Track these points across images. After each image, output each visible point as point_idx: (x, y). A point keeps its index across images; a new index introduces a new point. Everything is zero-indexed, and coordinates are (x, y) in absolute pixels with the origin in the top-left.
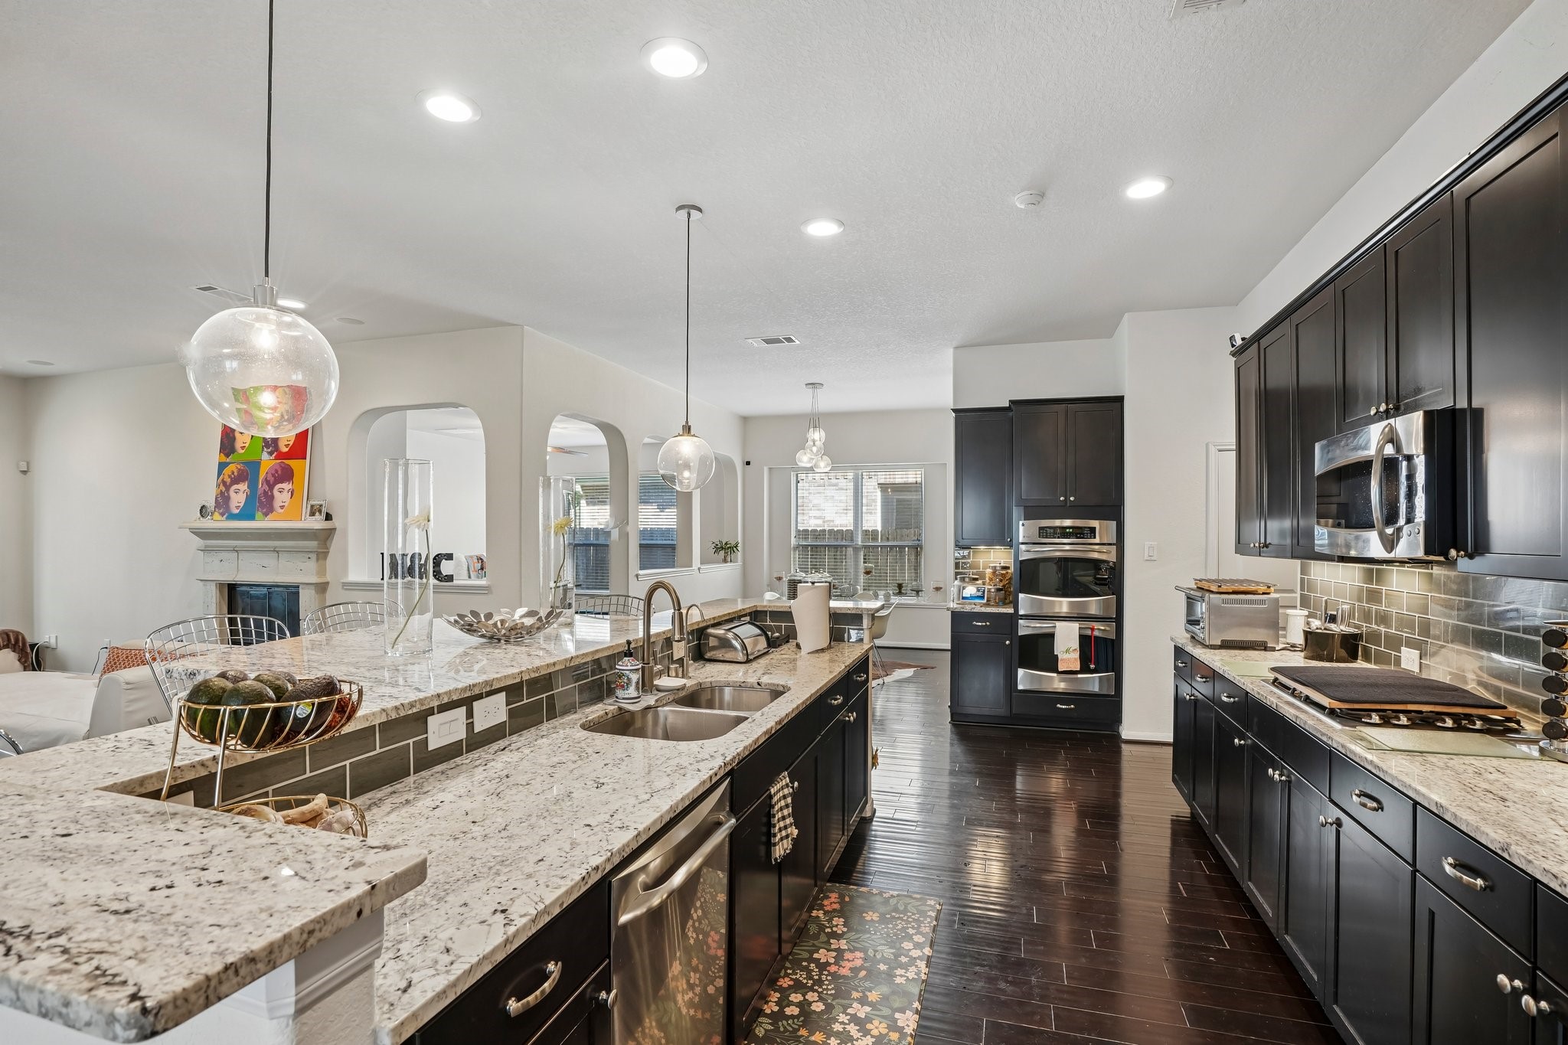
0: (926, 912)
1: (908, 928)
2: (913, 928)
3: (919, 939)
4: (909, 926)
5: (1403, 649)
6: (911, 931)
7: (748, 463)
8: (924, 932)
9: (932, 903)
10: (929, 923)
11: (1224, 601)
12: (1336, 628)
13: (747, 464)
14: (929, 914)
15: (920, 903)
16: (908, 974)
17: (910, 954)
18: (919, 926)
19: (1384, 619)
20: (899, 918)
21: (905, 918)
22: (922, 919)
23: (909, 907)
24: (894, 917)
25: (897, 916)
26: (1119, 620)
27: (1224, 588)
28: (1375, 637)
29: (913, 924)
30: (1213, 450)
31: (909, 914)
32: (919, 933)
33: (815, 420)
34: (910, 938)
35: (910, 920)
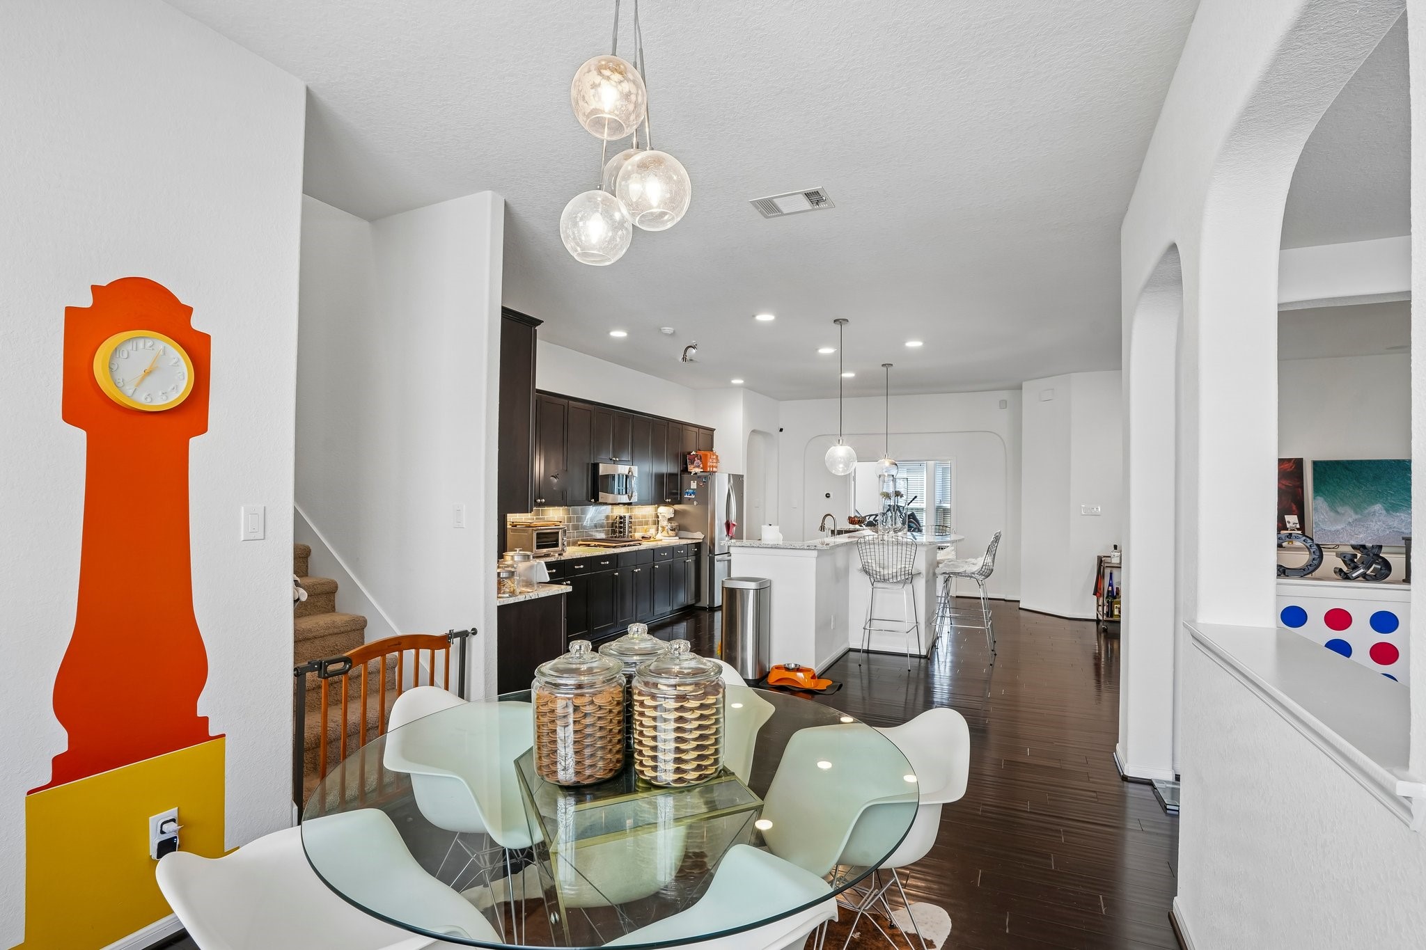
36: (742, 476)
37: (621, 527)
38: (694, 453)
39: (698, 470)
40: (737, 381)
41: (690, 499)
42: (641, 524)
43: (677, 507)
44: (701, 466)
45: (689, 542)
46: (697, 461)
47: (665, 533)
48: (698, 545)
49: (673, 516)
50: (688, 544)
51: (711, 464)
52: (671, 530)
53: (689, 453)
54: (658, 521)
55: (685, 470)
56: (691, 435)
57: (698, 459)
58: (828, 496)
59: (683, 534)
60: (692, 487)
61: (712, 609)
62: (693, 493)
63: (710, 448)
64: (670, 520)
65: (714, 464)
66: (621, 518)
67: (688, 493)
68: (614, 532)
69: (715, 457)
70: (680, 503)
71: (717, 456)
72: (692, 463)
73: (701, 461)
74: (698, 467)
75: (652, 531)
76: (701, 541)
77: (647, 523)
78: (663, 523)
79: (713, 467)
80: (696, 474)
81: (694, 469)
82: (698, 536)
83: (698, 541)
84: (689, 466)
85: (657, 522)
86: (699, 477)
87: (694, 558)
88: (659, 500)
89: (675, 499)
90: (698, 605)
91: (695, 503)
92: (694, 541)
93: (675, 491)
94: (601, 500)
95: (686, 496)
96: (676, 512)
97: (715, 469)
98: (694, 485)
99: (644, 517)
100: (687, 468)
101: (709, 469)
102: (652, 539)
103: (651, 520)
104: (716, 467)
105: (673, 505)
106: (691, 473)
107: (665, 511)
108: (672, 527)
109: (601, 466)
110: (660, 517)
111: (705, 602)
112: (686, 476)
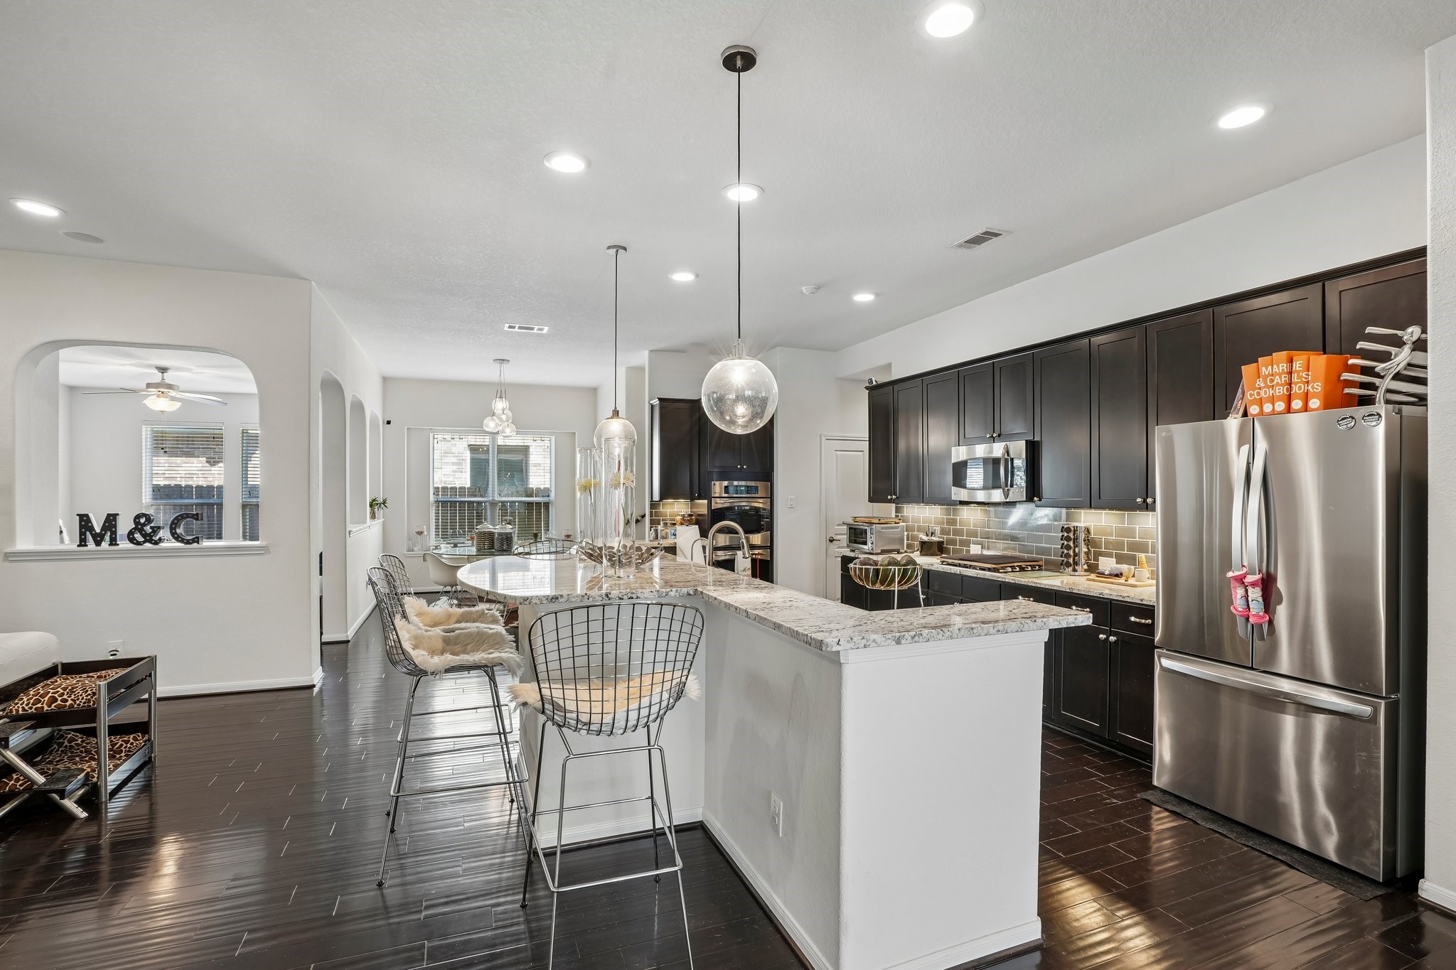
5: (971, 545)
7: (389, 423)
11: (882, 528)
12: (935, 539)
13: (387, 423)
19: (957, 532)
26: (771, 547)
27: (882, 521)
28: (953, 542)
30: (823, 439)
33: (501, 390)
94: (953, 497)
109: (954, 450)
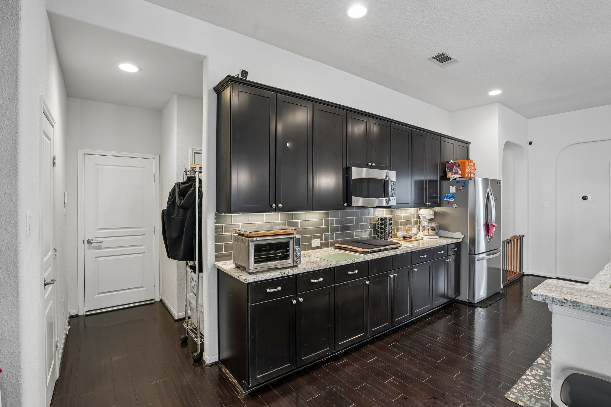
0: (517, 393)
1: (532, 388)
2: (529, 388)
3: (526, 382)
4: (531, 389)
6: (531, 387)
8: (522, 384)
9: (512, 396)
10: (518, 387)
14: (516, 391)
15: (520, 398)
16: (536, 372)
17: (534, 378)
18: (524, 387)
20: (536, 395)
21: (532, 393)
22: (522, 390)
23: (528, 398)
24: (539, 396)
25: (537, 396)
29: (528, 389)
31: (529, 395)
32: (526, 385)
34: (532, 384)
35: (529, 392)
36: (500, 181)
37: (382, 228)
38: (452, 161)
39: (456, 176)
40: (495, 93)
41: (449, 202)
42: (403, 224)
43: (437, 209)
44: (460, 172)
45: (449, 241)
46: (455, 168)
47: (425, 232)
48: (458, 245)
49: (433, 217)
50: (448, 245)
51: (469, 171)
52: (432, 230)
53: (448, 162)
54: (420, 222)
55: (444, 177)
56: (449, 147)
57: (456, 166)
58: (585, 198)
59: (443, 233)
60: (451, 191)
61: (472, 305)
62: (453, 197)
63: (467, 157)
64: (430, 220)
65: (472, 171)
66: (382, 219)
67: (447, 197)
68: (376, 232)
69: (472, 164)
70: (439, 205)
71: (474, 164)
72: (451, 170)
73: (459, 168)
74: (456, 173)
75: (414, 230)
76: (461, 240)
77: (409, 223)
78: (425, 223)
79: (471, 173)
80: (455, 179)
81: (451, 176)
82: (458, 236)
83: (457, 241)
84: (447, 173)
85: (418, 223)
86: (458, 182)
87: (453, 257)
88: (420, 204)
89: (435, 202)
90: (457, 298)
91: (454, 206)
92: (455, 241)
93: (434, 195)
94: (353, 204)
95: (446, 200)
96: (436, 214)
97: (472, 175)
98: (453, 190)
99: (407, 217)
100: (446, 175)
101: (467, 175)
102: (413, 239)
103: (413, 220)
104: (474, 174)
105: (433, 207)
106: (449, 179)
107: (426, 213)
108: (432, 227)
109: (354, 169)
110: (421, 217)
111: (465, 297)
112: (444, 182)
